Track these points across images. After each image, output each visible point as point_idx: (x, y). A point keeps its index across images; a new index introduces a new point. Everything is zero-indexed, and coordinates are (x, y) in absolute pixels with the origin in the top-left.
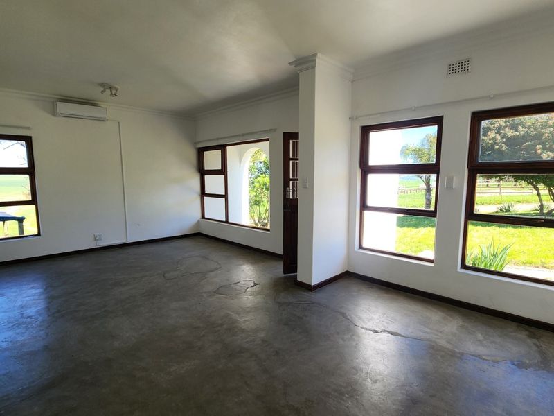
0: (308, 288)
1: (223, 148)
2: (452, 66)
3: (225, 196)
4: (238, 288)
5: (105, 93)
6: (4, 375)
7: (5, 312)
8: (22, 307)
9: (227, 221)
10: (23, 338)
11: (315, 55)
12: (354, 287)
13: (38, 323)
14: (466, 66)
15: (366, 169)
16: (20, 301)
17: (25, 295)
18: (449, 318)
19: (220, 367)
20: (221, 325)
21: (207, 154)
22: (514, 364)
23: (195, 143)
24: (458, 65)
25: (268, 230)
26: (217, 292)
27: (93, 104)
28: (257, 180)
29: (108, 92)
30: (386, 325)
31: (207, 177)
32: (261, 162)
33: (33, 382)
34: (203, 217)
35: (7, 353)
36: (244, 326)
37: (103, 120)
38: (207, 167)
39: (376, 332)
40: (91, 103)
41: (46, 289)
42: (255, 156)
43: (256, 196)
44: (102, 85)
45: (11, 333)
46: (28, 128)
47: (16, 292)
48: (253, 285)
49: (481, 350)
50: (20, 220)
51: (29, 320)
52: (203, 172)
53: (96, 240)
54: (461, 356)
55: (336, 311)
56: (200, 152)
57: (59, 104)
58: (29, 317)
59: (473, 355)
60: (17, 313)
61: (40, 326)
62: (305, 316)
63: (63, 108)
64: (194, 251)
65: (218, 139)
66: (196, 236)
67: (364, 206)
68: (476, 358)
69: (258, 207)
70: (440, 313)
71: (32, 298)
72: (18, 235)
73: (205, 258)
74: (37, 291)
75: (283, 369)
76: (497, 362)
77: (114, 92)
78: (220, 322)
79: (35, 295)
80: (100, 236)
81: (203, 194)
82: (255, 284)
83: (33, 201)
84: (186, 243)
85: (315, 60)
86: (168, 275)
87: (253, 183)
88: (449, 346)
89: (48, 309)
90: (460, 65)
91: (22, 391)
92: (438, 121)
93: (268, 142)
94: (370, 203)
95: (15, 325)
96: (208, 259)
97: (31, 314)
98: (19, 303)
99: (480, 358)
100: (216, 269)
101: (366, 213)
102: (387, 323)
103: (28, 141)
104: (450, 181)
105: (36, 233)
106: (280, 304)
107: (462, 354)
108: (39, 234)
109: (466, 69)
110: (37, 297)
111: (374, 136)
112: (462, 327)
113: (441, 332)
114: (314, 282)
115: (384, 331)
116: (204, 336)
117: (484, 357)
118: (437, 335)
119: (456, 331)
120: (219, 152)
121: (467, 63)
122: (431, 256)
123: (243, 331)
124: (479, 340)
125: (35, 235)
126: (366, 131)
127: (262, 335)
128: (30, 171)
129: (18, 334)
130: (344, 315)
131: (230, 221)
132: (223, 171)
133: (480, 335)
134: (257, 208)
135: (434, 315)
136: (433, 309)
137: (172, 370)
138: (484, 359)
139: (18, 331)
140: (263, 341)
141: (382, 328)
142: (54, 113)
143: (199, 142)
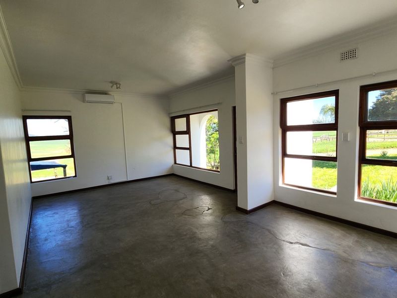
0: (245, 212)
1: (187, 117)
2: (343, 54)
3: (189, 149)
4: (197, 211)
5: (113, 87)
6: (61, 260)
7: (59, 223)
8: (68, 221)
9: (191, 166)
10: (69, 239)
11: (245, 55)
12: (278, 212)
13: (77, 230)
14: (354, 54)
15: (285, 129)
16: (67, 217)
17: (69, 214)
18: (348, 235)
19: (184, 261)
20: (186, 235)
21: (177, 121)
22: (394, 270)
23: (169, 114)
24: (348, 53)
25: (219, 172)
26: (183, 214)
27: (106, 94)
28: (212, 136)
29: (115, 86)
30: (299, 238)
31: (177, 136)
32: (215, 123)
33: (77, 264)
34: (175, 163)
35: (62, 247)
36: (200, 236)
37: (112, 103)
38: (177, 130)
39: (291, 243)
40: (104, 93)
41: (79, 210)
42: (210, 120)
43: (212, 147)
44: (111, 82)
45: (63, 236)
46: (69, 111)
47: (64, 212)
48: (207, 209)
49: (369, 259)
50: (64, 167)
51: (72, 229)
52: (175, 133)
53: (108, 179)
54: (353, 263)
55: (264, 228)
56: (173, 120)
57: (87, 95)
58: (71, 227)
59: (362, 262)
60: (65, 224)
61: (78, 233)
62: (242, 231)
63: (89, 97)
64: (170, 186)
65: (184, 111)
66: (171, 176)
67: (284, 154)
68: (365, 264)
69: (214, 155)
70: (341, 231)
71: (73, 215)
72: (63, 177)
73: (177, 191)
74: (76, 211)
75: (224, 265)
76: (381, 267)
77: (118, 86)
78: (185, 233)
79: (74, 213)
80: (111, 176)
81: (175, 148)
82: (209, 209)
83: (72, 156)
84: (164, 181)
85: (245, 58)
86: (153, 202)
87: (210, 138)
88: (345, 255)
89: (82, 222)
90: (350, 53)
91: (70, 269)
92: (335, 93)
93: (217, 112)
94: (289, 152)
95: (65, 231)
96: (178, 191)
97: (73, 225)
98: (66, 219)
99: (367, 264)
100: (184, 198)
101: (286, 159)
102: (300, 237)
103: (69, 118)
104: (346, 136)
105: (74, 175)
106: (225, 223)
107: (353, 261)
108: (76, 176)
109: (354, 55)
110: (75, 215)
111: (290, 106)
112: (357, 241)
113: (340, 245)
114: (249, 208)
115: (297, 243)
116: (174, 242)
117: (371, 264)
118: (336, 247)
119: (351, 245)
120: (185, 119)
121: (354, 52)
122: (334, 189)
123: (199, 239)
124: (369, 252)
125: (74, 177)
126: (284, 102)
127: (211, 243)
128: (70, 137)
129: (66, 237)
130: (269, 231)
131: (193, 165)
132: (188, 132)
133: (370, 248)
134: (212, 155)
135: (336, 233)
136: (335, 228)
137: (154, 262)
138: (371, 265)
139: (66, 235)
140: (213, 246)
141: (296, 241)
142: (84, 101)
143: (171, 113)
